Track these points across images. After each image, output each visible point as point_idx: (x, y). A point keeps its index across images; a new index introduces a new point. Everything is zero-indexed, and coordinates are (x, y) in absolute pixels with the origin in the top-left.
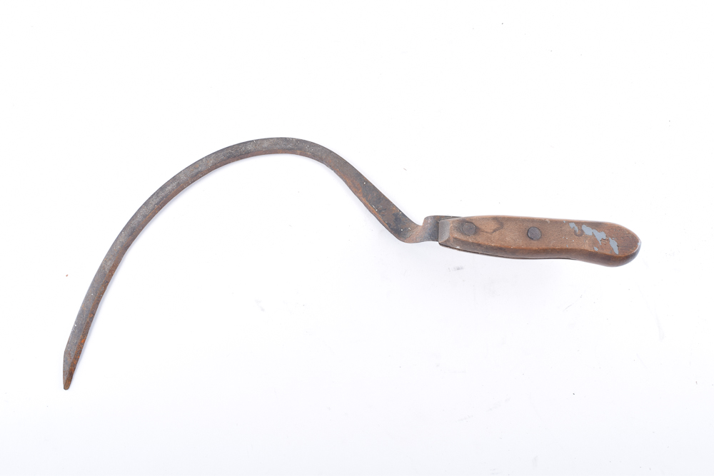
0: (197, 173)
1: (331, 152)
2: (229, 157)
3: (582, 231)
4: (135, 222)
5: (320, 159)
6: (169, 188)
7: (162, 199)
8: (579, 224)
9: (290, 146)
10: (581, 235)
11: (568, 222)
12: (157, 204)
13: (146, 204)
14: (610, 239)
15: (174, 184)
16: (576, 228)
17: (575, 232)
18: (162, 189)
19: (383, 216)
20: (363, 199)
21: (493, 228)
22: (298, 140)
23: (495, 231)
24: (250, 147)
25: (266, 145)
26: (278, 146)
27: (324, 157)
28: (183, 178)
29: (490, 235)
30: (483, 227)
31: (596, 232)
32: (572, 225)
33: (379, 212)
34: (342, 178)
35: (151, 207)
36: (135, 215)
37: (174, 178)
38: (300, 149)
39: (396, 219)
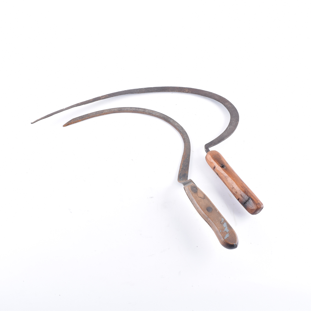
0: (151, 114)
1: (190, 143)
2: (163, 118)
3: (223, 223)
4: (123, 109)
5: (185, 142)
6: (141, 110)
7: (136, 110)
8: (225, 221)
9: (181, 131)
10: (221, 224)
11: (223, 217)
12: (133, 110)
13: (131, 108)
14: (228, 234)
15: (143, 110)
16: (223, 221)
17: (221, 221)
18: (139, 108)
19: (182, 170)
20: (182, 162)
21: (201, 196)
22: (185, 131)
23: (200, 197)
24: (171, 121)
25: (176, 124)
26: (178, 128)
27: (186, 142)
28: (147, 111)
29: (197, 197)
30: (198, 193)
31: (227, 228)
32: (223, 219)
33: (182, 169)
34: (184, 151)
35: (131, 109)
36: (125, 108)
37: (145, 109)
38: (183, 134)
39: (184, 175)
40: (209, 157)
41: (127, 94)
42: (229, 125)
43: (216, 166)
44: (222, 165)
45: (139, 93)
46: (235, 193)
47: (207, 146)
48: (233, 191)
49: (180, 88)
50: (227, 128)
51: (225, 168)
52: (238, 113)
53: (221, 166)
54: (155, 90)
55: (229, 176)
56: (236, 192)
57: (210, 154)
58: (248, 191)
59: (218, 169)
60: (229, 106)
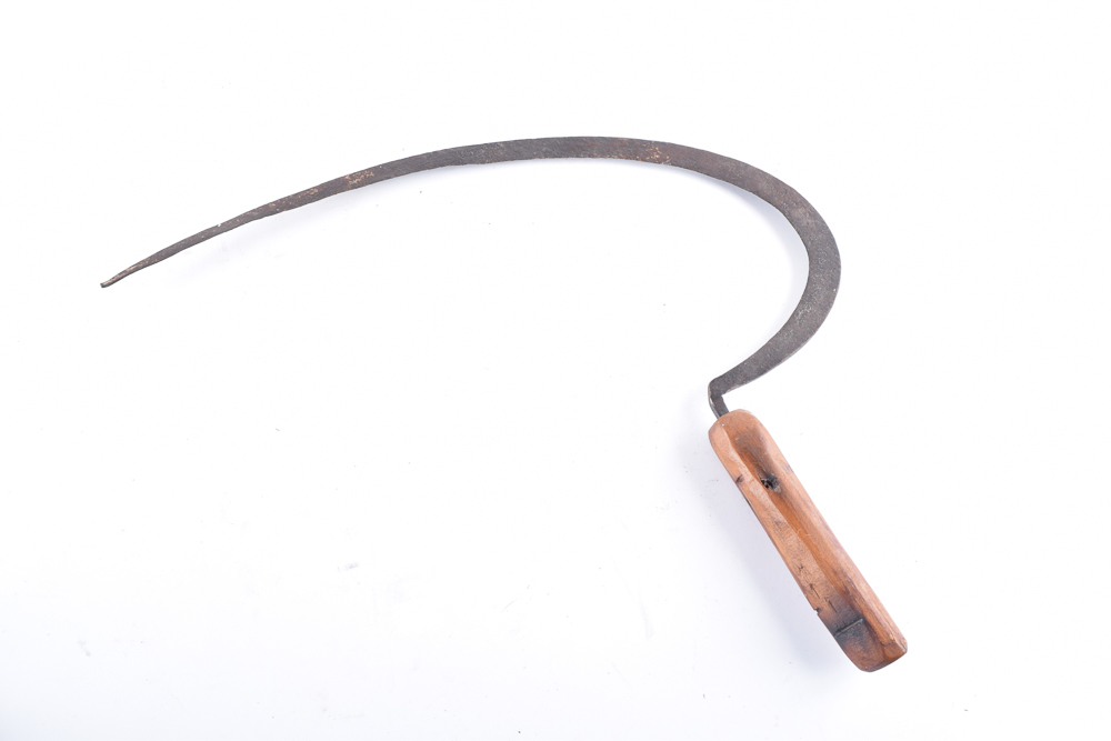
40: (723, 436)
41: (442, 165)
42: (802, 302)
43: (745, 475)
44: (767, 475)
45: (483, 163)
46: (809, 588)
47: (718, 388)
48: (802, 578)
49: (632, 142)
50: (795, 313)
51: (777, 489)
52: (837, 252)
53: (763, 482)
54: (544, 149)
55: (790, 521)
56: (811, 586)
57: (727, 428)
58: (855, 590)
59: (751, 489)
60: (807, 220)
